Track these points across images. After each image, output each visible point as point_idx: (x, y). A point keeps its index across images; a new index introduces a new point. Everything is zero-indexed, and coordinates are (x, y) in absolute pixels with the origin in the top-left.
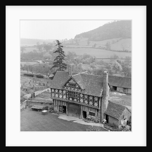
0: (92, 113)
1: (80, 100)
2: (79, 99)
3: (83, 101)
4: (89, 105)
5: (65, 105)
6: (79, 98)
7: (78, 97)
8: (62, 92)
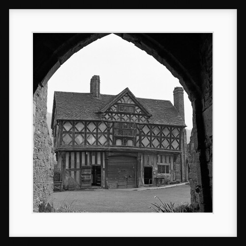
0: (164, 166)
1: (142, 141)
2: (140, 140)
3: (149, 142)
4: (162, 147)
5: (99, 163)
6: (140, 138)
7: (138, 135)
8: (97, 128)
